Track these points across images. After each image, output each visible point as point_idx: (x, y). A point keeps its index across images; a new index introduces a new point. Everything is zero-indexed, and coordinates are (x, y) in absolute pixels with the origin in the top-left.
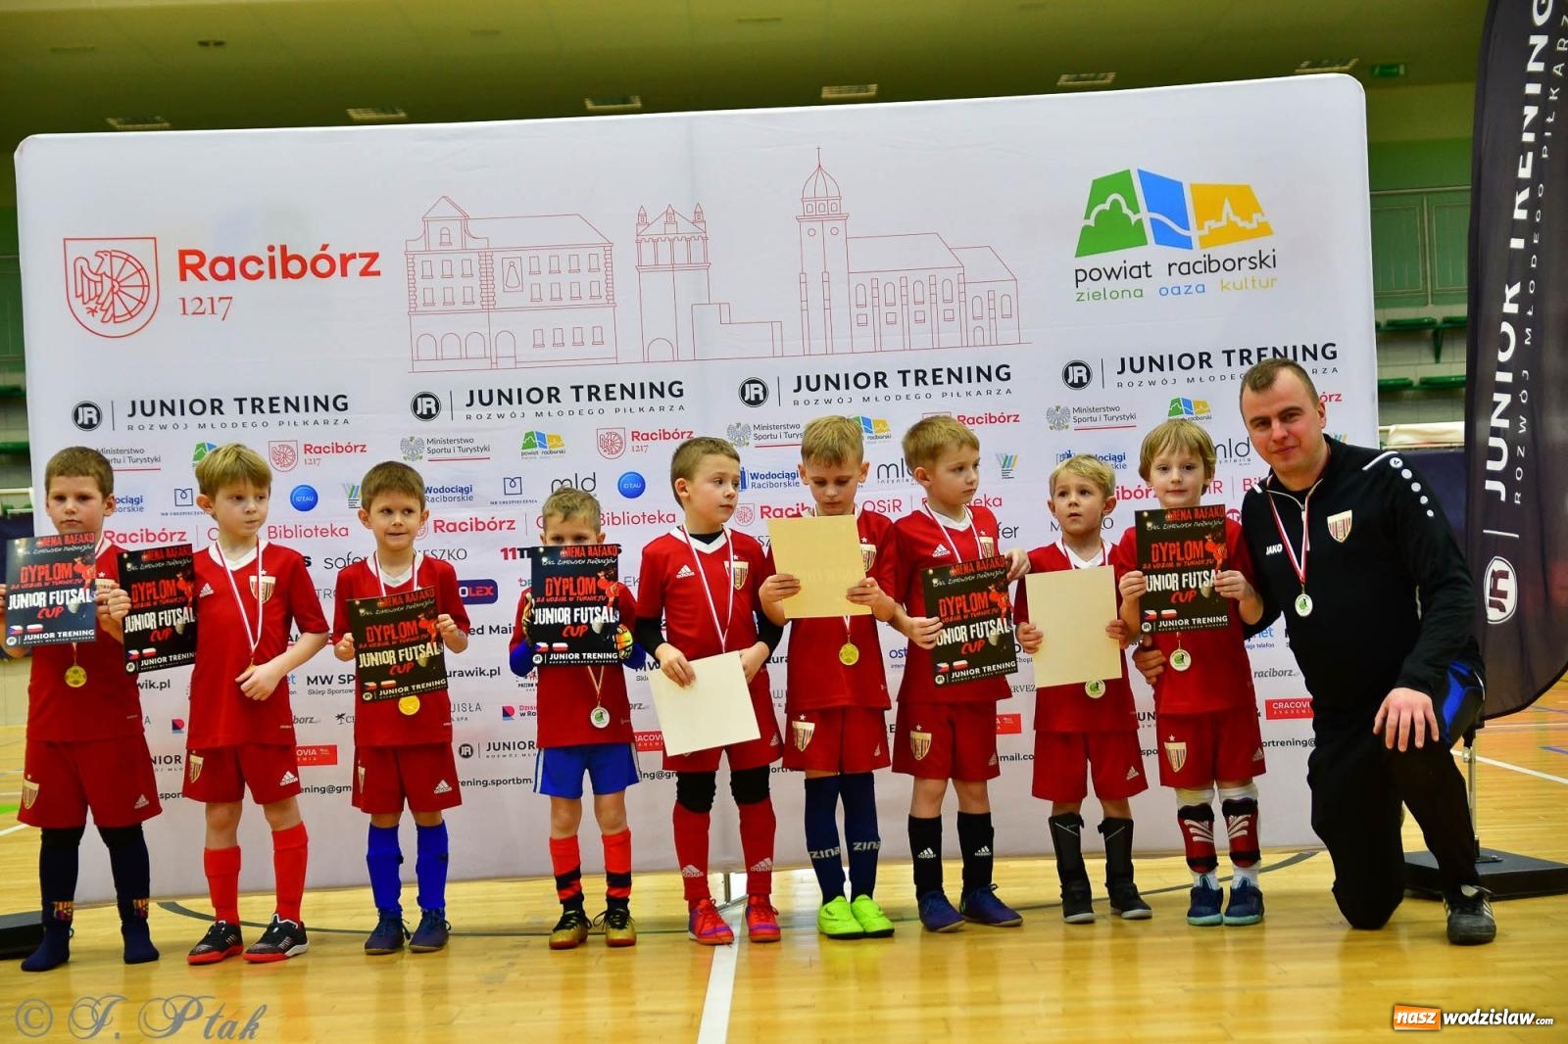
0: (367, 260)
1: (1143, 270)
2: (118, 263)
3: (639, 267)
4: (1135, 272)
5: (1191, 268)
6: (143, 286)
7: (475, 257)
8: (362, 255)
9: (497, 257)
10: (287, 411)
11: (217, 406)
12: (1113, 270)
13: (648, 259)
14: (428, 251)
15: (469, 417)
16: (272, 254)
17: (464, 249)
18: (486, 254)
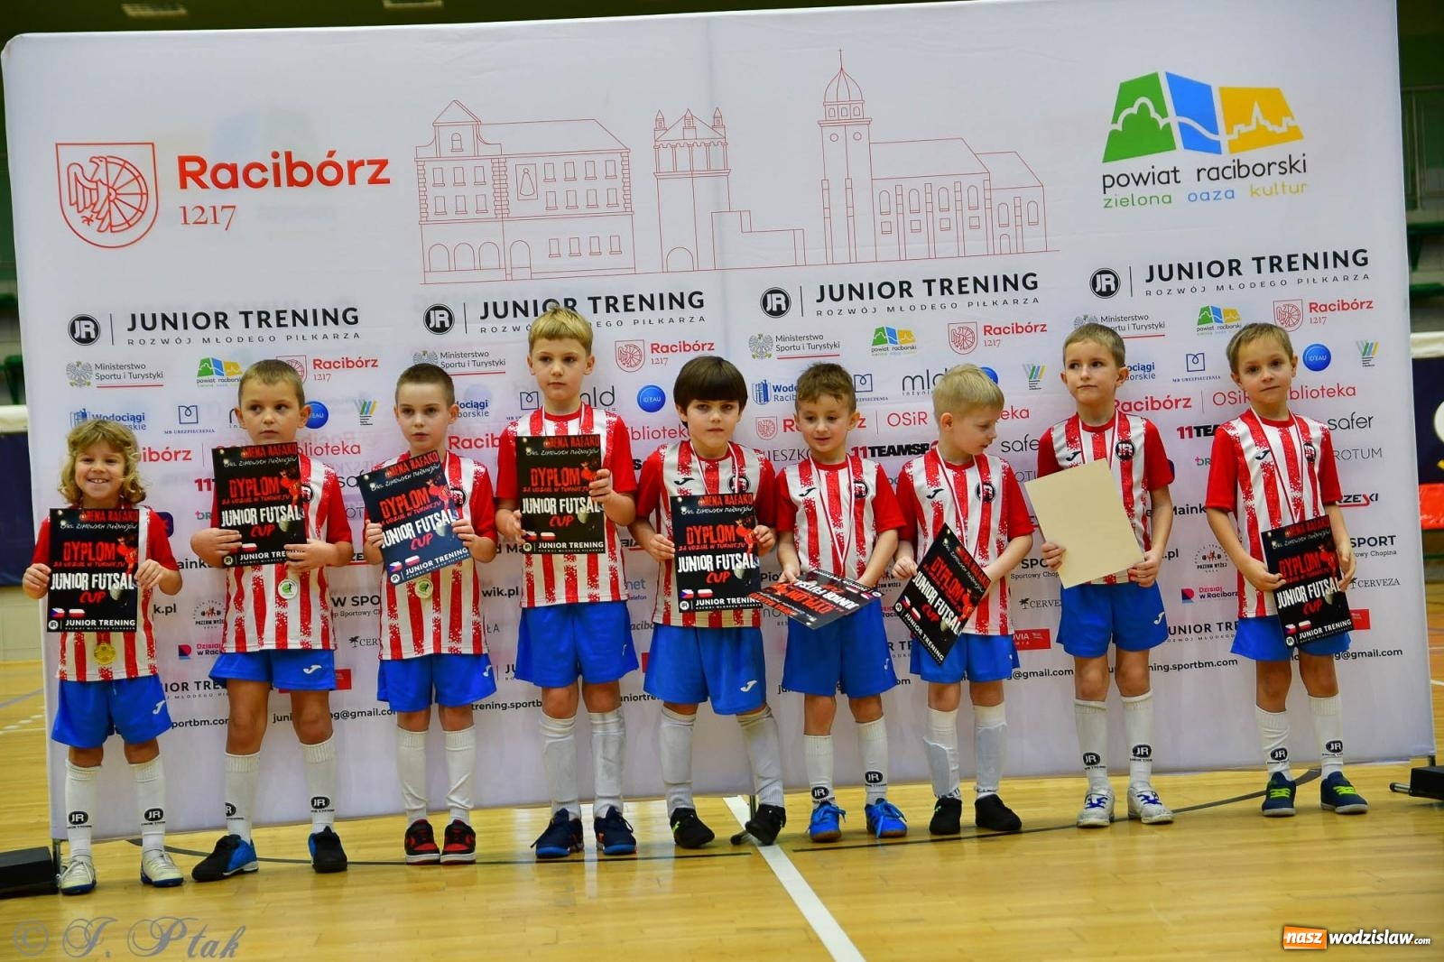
0: (375, 167)
1: (1172, 175)
2: (114, 170)
3: (658, 175)
4: (1164, 178)
5: (1220, 173)
6: (142, 194)
7: (488, 164)
8: (371, 162)
9: (511, 164)
10: (294, 325)
11: (221, 320)
12: (1141, 176)
13: (666, 166)
14: (439, 158)
15: (483, 330)
16: (276, 161)
17: (476, 156)
18: (500, 162)
